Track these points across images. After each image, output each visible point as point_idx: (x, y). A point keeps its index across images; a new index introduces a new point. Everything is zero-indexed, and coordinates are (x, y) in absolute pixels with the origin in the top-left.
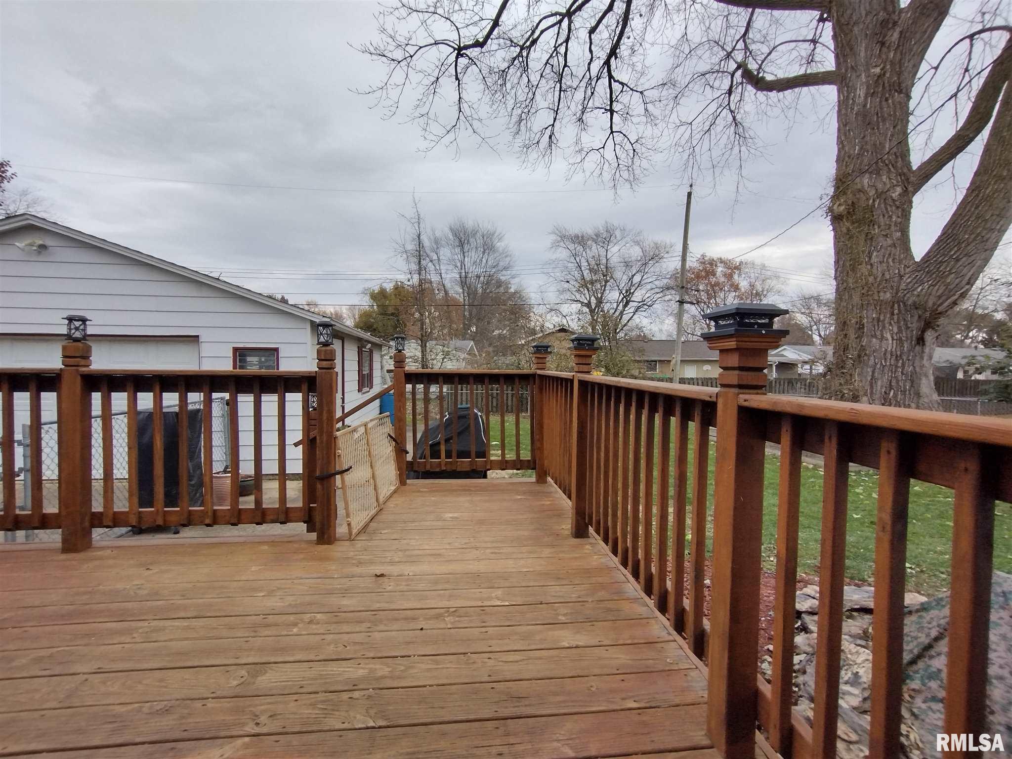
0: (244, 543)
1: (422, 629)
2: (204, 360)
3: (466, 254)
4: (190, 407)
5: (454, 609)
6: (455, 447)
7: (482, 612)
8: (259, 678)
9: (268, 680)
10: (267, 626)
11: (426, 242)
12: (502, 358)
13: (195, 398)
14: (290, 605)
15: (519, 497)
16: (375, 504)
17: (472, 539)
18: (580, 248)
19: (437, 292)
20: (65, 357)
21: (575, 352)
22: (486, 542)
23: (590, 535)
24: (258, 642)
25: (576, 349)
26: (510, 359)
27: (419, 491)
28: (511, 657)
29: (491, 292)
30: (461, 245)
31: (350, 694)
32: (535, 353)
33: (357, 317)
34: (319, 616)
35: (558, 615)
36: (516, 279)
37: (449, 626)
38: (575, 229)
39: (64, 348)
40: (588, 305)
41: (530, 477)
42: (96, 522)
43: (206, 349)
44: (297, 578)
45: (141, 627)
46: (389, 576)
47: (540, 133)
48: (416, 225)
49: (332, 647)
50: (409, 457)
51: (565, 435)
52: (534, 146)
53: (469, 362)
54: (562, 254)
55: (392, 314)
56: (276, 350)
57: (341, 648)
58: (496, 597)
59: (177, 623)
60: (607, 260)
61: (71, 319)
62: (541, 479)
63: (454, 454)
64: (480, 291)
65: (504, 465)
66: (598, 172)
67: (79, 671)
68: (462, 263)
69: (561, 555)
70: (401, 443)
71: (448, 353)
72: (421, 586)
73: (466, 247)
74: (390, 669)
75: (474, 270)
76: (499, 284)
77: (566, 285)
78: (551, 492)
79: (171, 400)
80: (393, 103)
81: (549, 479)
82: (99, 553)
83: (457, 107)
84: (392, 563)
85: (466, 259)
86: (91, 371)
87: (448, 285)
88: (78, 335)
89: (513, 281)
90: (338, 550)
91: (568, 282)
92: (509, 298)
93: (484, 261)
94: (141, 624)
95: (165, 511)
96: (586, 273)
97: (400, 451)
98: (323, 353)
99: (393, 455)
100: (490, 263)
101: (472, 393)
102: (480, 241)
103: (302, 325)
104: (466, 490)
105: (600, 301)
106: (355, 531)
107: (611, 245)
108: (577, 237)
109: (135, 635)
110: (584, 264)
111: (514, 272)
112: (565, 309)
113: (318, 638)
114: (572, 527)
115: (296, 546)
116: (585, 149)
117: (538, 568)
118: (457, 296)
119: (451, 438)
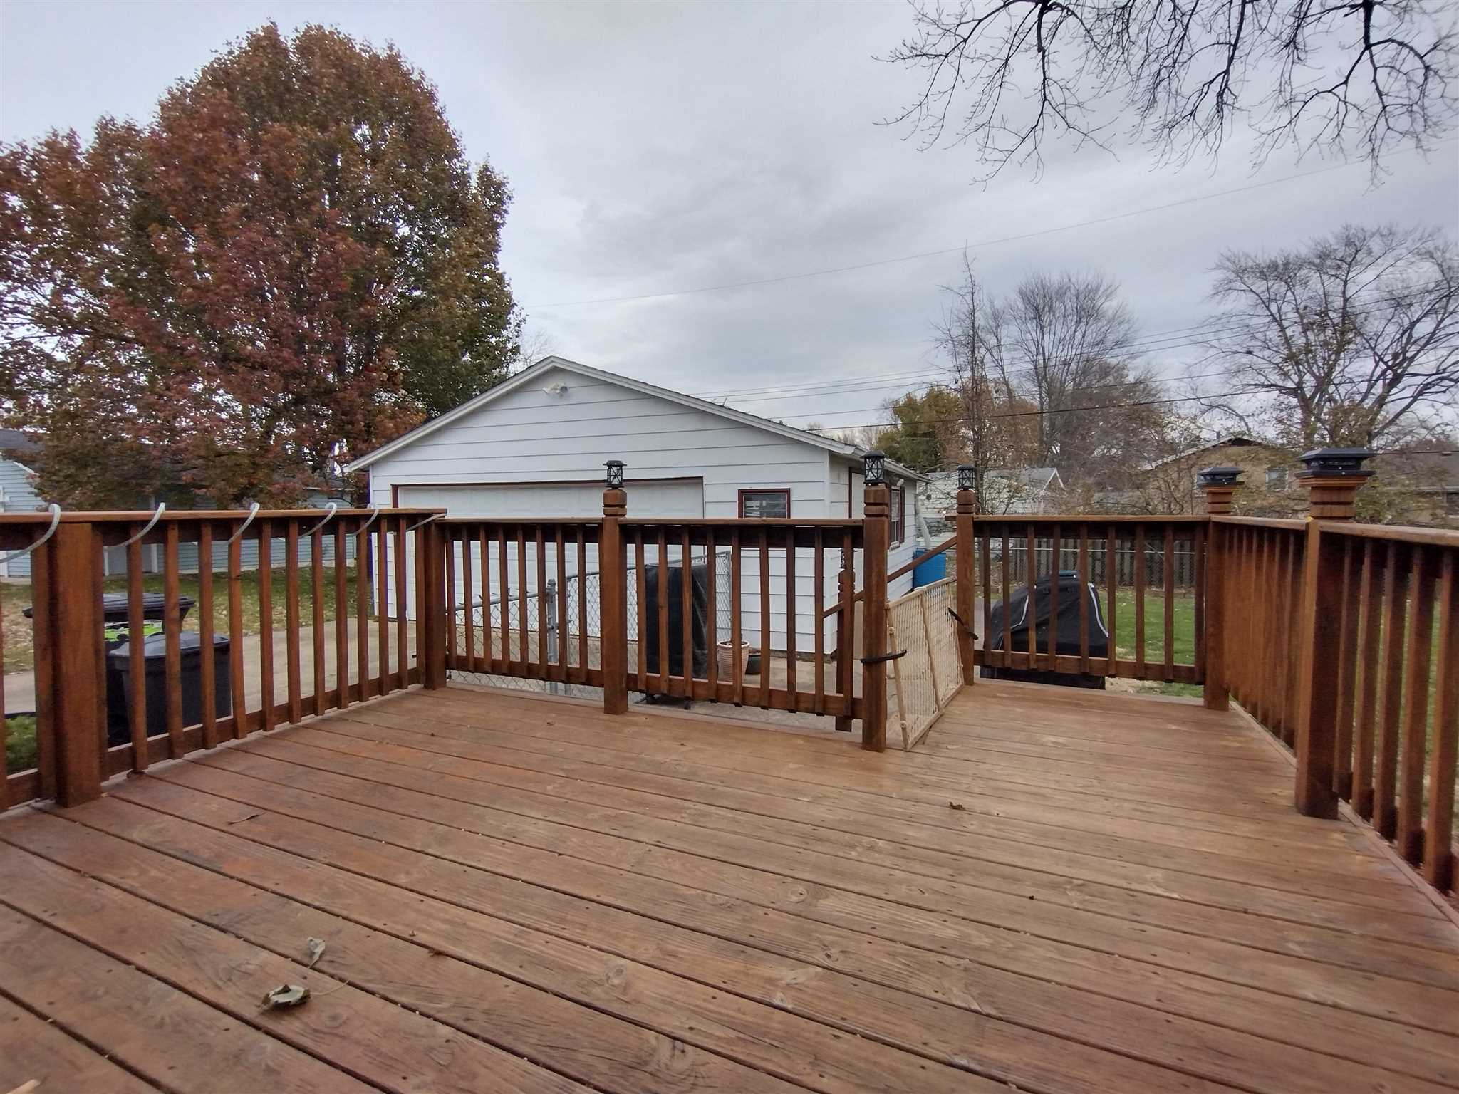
0: (774, 732)
1: (1032, 898)
2: (708, 506)
3: (1046, 330)
4: (694, 563)
5: (1080, 882)
6: (1052, 637)
7: (1131, 898)
8: (821, 901)
9: (830, 905)
10: (819, 840)
11: (980, 321)
12: (1114, 495)
13: (698, 551)
14: (841, 820)
15: (1174, 728)
16: (934, 707)
17: (1095, 782)
18: (1279, 287)
19: (995, 395)
20: (606, 505)
21: (1314, 482)
22: (1121, 791)
23: (1339, 815)
24: (812, 857)
25: (1317, 475)
26: (1129, 496)
27: (996, 697)
28: (1197, 983)
29: (1089, 386)
30: (1038, 315)
31: (940, 958)
32: (1208, 485)
33: (874, 441)
34: (880, 843)
35: (1286, 940)
36: (1138, 360)
37: (1076, 905)
38: (1269, 250)
39: (605, 496)
40: (1297, 391)
41: (1193, 697)
42: (631, 685)
43: (710, 493)
44: (844, 788)
45: (688, 808)
46: (969, 811)
47: (1197, 94)
48: (968, 298)
49: (904, 888)
50: (978, 645)
51: (1278, 630)
52: (1185, 120)
53: (1055, 502)
54: (1239, 302)
55: (925, 435)
56: (787, 492)
57: (916, 893)
58: (1153, 880)
59: (722, 812)
60: (1346, 300)
61: (610, 465)
62: (1216, 700)
63: (1052, 647)
64: (1070, 386)
65: (1140, 671)
66: (1331, 131)
67: (642, 839)
68: (1039, 344)
69: (1277, 840)
70: (967, 623)
71: (1018, 490)
72: (1020, 836)
73: (1046, 320)
74: (991, 941)
75: (1058, 353)
76: (1105, 371)
77: (1246, 359)
78: (1240, 728)
79: (675, 553)
80: (935, 120)
81: (1233, 704)
82: (635, 718)
83: (1039, 96)
84: (970, 793)
85: (1046, 337)
86: (627, 520)
87: (1014, 382)
88: (616, 482)
89: (1132, 364)
90: (891, 760)
91: (1249, 353)
92: (1125, 394)
93: (1079, 335)
94: (687, 804)
95: (694, 682)
96: (1294, 331)
97: (965, 635)
98: (872, 495)
99: (953, 640)
100: (1089, 338)
101: (1056, 553)
102: (1071, 303)
103: (817, 458)
104: (1075, 705)
105: (1323, 383)
106: (912, 738)
107: (1356, 269)
108: (1274, 266)
109: (684, 815)
110: (1290, 316)
111: (1135, 349)
112: (1243, 403)
113: (884, 871)
114: (1297, 796)
115: (837, 746)
116: (1301, 98)
117: (1233, 853)
118: (1028, 399)
119: (1045, 623)
